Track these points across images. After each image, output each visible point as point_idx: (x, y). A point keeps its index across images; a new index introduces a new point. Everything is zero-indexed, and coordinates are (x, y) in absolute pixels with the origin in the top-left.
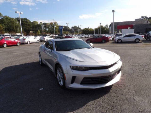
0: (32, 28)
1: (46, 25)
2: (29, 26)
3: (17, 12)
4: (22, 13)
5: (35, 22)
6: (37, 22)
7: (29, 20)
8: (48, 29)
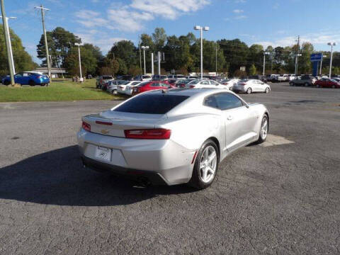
0: (248, 60)
1: (280, 52)
2: (241, 57)
3: (198, 27)
4: (207, 28)
5: (256, 46)
6: (261, 47)
7: (243, 43)
8: (286, 62)
